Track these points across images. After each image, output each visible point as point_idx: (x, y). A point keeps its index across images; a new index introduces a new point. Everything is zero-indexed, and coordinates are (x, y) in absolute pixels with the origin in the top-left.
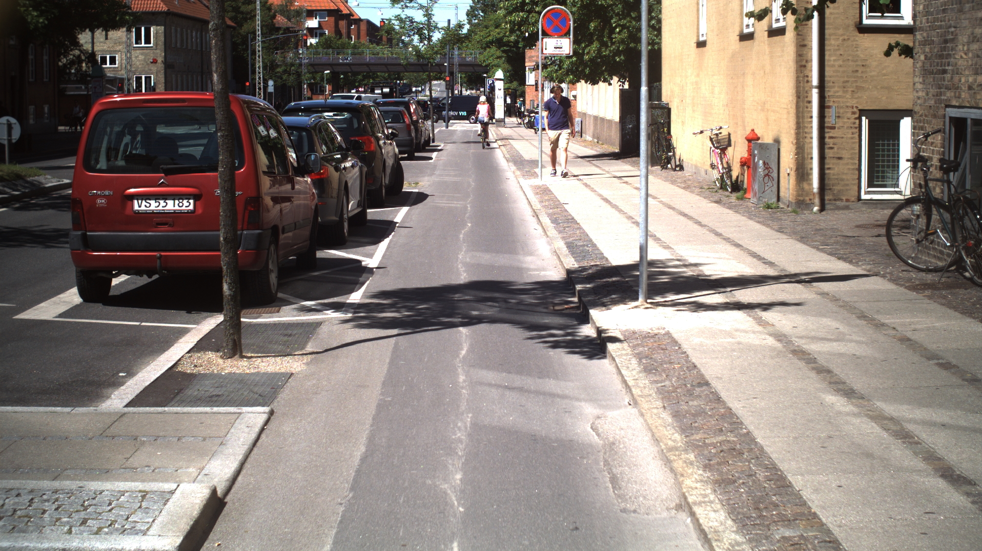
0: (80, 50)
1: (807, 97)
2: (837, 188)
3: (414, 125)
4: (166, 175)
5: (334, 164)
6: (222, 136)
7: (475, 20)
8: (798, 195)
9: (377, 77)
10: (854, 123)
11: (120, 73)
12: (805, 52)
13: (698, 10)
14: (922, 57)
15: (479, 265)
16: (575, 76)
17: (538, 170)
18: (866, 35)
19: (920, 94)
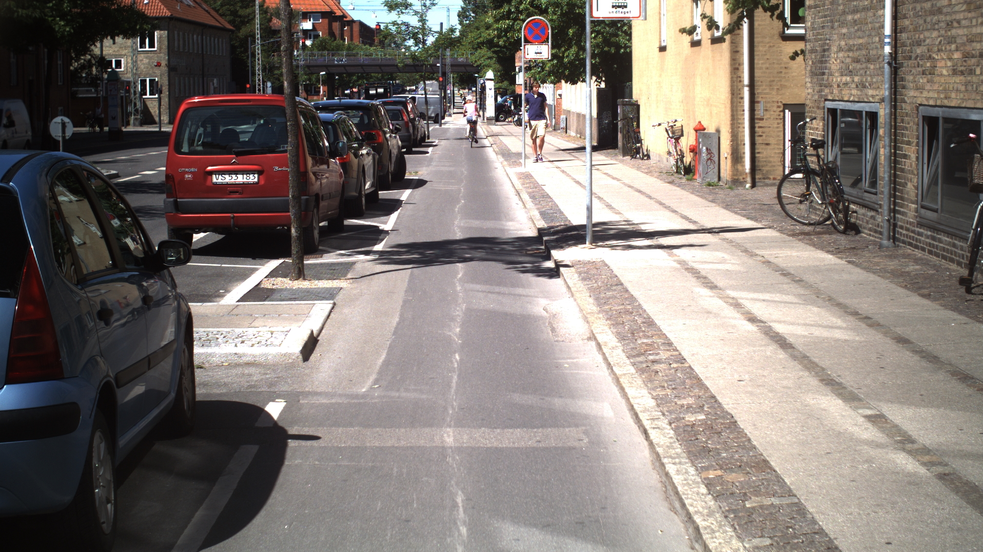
0: (90, 55)
1: (740, 94)
2: (765, 169)
3: (411, 123)
4: (237, 156)
5: (353, 151)
6: (291, 125)
7: (466, 21)
8: (733, 175)
9: (371, 77)
10: (779, 115)
11: (126, 75)
12: (737, 57)
13: (660, 19)
14: (810, 63)
15: (470, 228)
16: (556, 77)
17: (522, 161)
18: (788, 42)
19: (810, 91)
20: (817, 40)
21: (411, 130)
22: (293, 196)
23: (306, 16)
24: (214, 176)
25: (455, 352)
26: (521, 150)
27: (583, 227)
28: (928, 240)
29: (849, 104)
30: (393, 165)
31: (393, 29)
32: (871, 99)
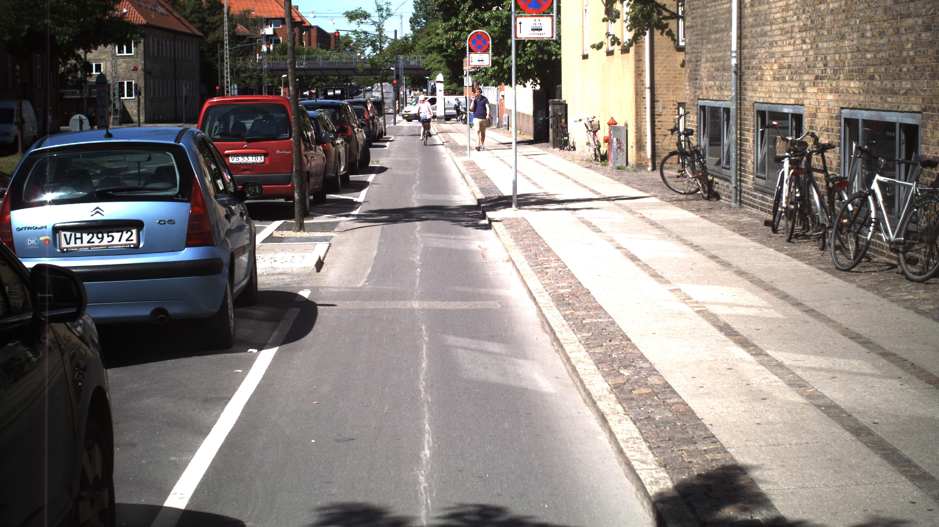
1: (642, 95)
2: (663, 155)
3: (371, 120)
4: (248, 143)
5: (331, 141)
7: (417, 26)
8: (638, 160)
9: (329, 80)
10: (675, 112)
12: (641, 65)
17: (467, 152)
18: (682, 52)
19: (688, 92)
20: (692, 53)
21: (371, 128)
22: (296, 170)
23: (268, 22)
24: (230, 158)
25: (417, 268)
26: (466, 143)
27: (510, 197)
28: (760, 201)
29: (713, 102)
30: (359, 154)
31: (354, 37)
32: (726, 99)
